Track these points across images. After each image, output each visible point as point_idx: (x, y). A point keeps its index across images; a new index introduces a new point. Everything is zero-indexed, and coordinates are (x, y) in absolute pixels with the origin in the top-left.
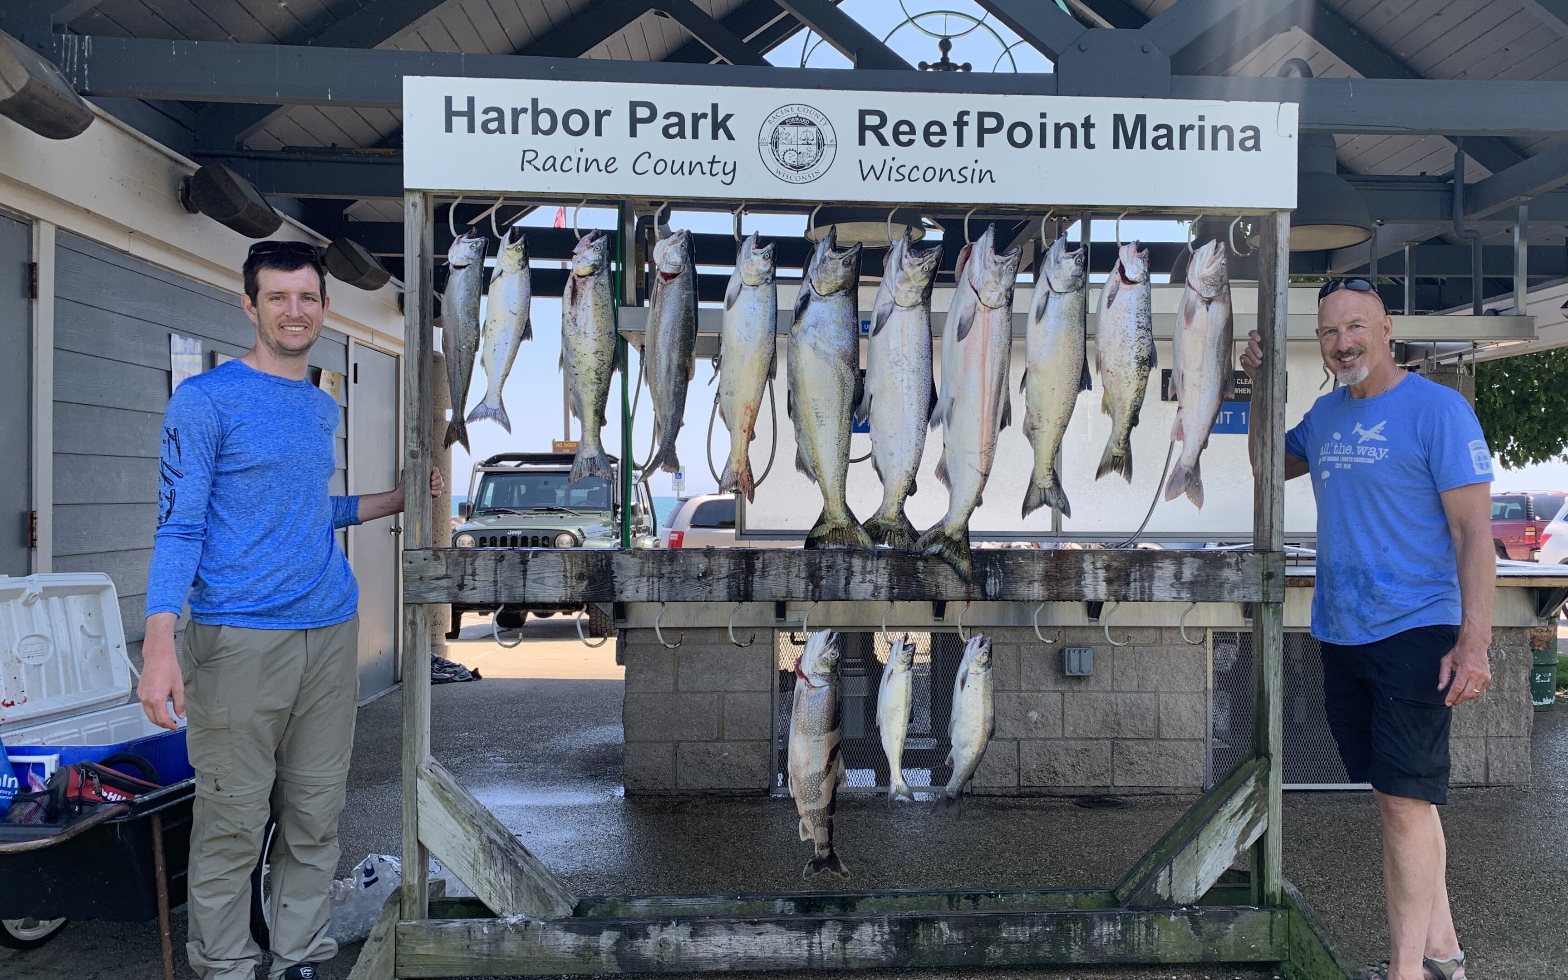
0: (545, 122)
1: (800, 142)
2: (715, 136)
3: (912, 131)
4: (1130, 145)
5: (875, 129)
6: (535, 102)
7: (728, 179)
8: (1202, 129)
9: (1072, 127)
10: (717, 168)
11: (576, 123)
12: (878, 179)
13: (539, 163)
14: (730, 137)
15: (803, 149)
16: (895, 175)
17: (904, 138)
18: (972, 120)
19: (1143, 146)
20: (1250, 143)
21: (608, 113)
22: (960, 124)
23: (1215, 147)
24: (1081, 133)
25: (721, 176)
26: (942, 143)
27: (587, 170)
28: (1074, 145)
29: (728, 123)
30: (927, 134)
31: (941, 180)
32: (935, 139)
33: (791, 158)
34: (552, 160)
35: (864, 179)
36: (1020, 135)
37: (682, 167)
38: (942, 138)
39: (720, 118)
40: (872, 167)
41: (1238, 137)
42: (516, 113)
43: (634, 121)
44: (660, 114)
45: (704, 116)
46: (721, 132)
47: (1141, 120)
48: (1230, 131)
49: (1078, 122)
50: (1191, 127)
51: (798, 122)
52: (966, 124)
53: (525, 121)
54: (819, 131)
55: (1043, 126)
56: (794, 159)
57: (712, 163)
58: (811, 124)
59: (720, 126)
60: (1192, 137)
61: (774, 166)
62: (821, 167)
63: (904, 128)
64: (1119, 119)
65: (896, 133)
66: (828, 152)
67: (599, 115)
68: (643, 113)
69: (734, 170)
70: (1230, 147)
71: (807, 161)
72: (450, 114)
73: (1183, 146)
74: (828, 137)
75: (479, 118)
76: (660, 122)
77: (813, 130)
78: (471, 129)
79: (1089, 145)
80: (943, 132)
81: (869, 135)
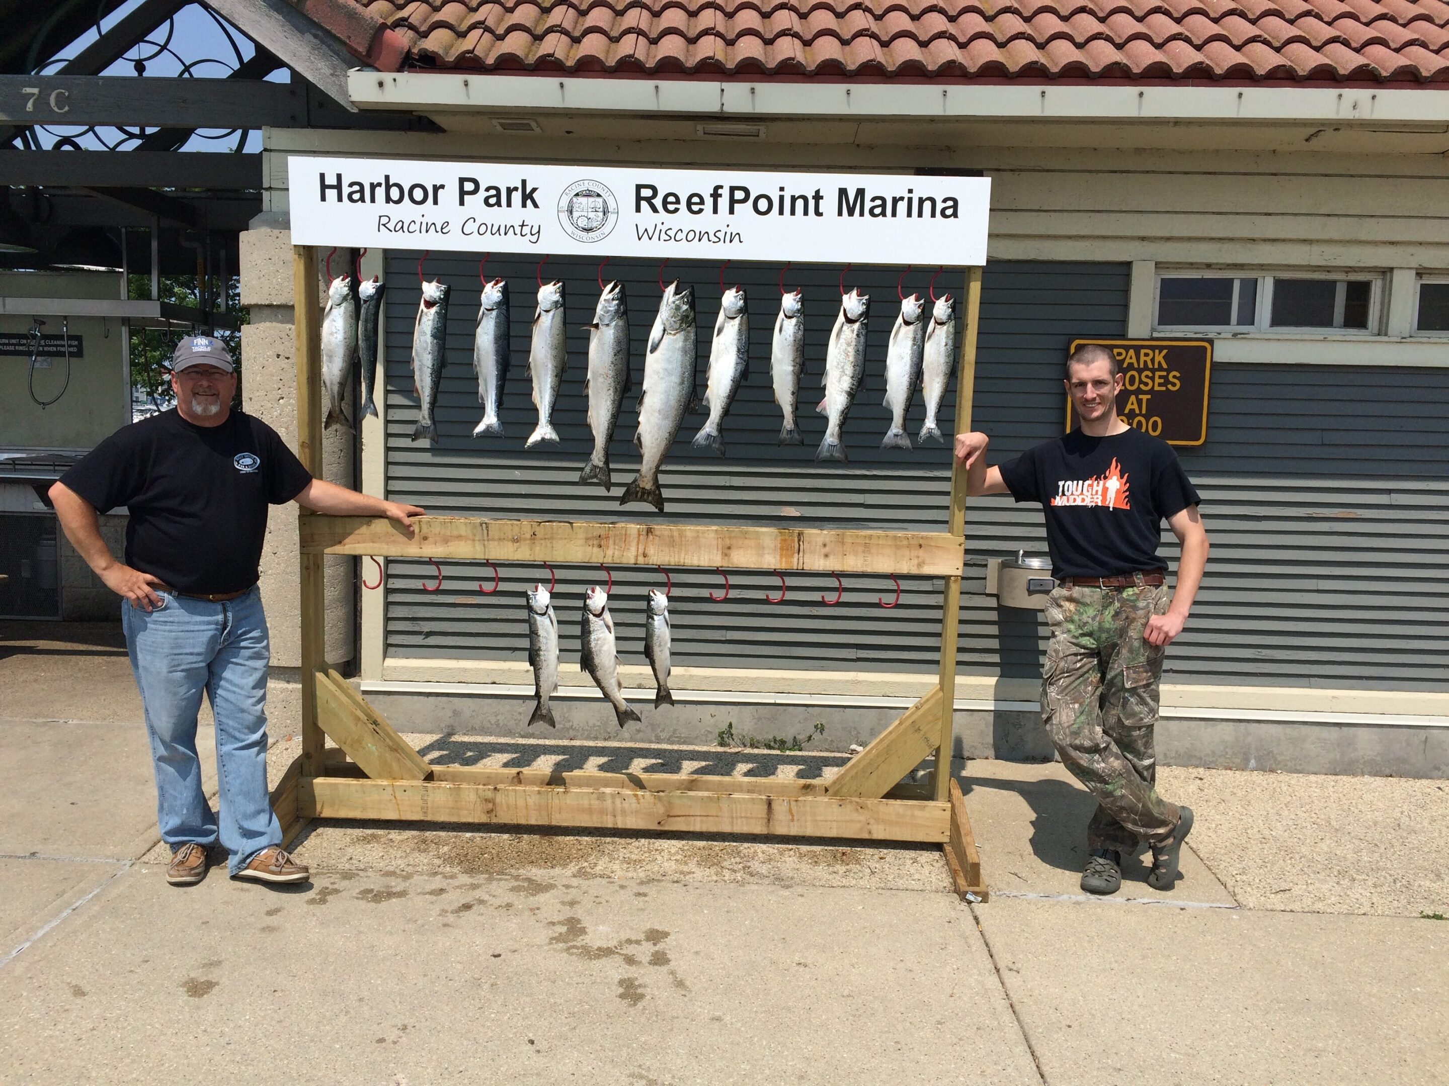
0: (395, 193)
1: (590, 210)
2: (524, 205)
3: (678, 201)
4: (851, 213)
5: (648, 200)
6: (387, 178)
7: (534, 238)
8: (910, 200)
9: (805, 199)
10: (526, 230)
11: (418, 194)
12: (650, 239)
13: (391, 226)
14: (536, 205)
15: (591, 215)
16: (663, 236)
17: (671, 207)
18: (725, 192)
19: (862, 214)
20: (949, 212)
21: (442, 187)
22: (716, 195)
23: (920, 215)
24: (812, 203)
25: (529, 236)
26: (701, 211)
27: (427, 231)
28: (806, 213)
29: (534, 195)
30: (689, 204)
31: (700, 240)
32: (695, 208)
33: (583, 223)
34: (400, 224)
35: (640, 239)
36: (763, 205)
37: (499, 230)
38: (701, 207)
39: (528, 191)
40: (646, 230)
41: (940, 206)
42: (373, 187)
43: (463, 193)
44: (482, 187)
45: (516, 189)
46: (529, 202)
47: (861, 192)
48: (933, 201)
49: (810, 195)
50: (902, 199)
51: (588, 194)
52: (720, 196)
53: (380, 192)
54: (605, 202)
55: (782, 198)
56: (585, 223)
57: (522, 226)
58: (599, 195)
59: (528, 197)
60: (902, 207)
61: (570, 229)
62: (606, 229)
63: (671, 199)
64: (843, 192)
65: (665, 203)
66: (612, 218)
67: (436, 189)
68: (469, 186)
69: (539, 232)
70: (933, 215)
71: (595, 225)
72: (324, 187)
73: (894, 214)
74: (612, 206)
75: (346, 191)
76: (482, 194)
77: (600, 200)
78: (340, 199)
79: (818, 213)
80: (702, 202)
81: (644, 204)
